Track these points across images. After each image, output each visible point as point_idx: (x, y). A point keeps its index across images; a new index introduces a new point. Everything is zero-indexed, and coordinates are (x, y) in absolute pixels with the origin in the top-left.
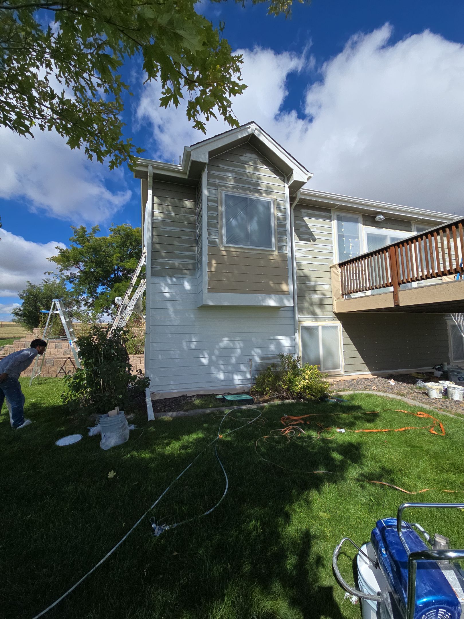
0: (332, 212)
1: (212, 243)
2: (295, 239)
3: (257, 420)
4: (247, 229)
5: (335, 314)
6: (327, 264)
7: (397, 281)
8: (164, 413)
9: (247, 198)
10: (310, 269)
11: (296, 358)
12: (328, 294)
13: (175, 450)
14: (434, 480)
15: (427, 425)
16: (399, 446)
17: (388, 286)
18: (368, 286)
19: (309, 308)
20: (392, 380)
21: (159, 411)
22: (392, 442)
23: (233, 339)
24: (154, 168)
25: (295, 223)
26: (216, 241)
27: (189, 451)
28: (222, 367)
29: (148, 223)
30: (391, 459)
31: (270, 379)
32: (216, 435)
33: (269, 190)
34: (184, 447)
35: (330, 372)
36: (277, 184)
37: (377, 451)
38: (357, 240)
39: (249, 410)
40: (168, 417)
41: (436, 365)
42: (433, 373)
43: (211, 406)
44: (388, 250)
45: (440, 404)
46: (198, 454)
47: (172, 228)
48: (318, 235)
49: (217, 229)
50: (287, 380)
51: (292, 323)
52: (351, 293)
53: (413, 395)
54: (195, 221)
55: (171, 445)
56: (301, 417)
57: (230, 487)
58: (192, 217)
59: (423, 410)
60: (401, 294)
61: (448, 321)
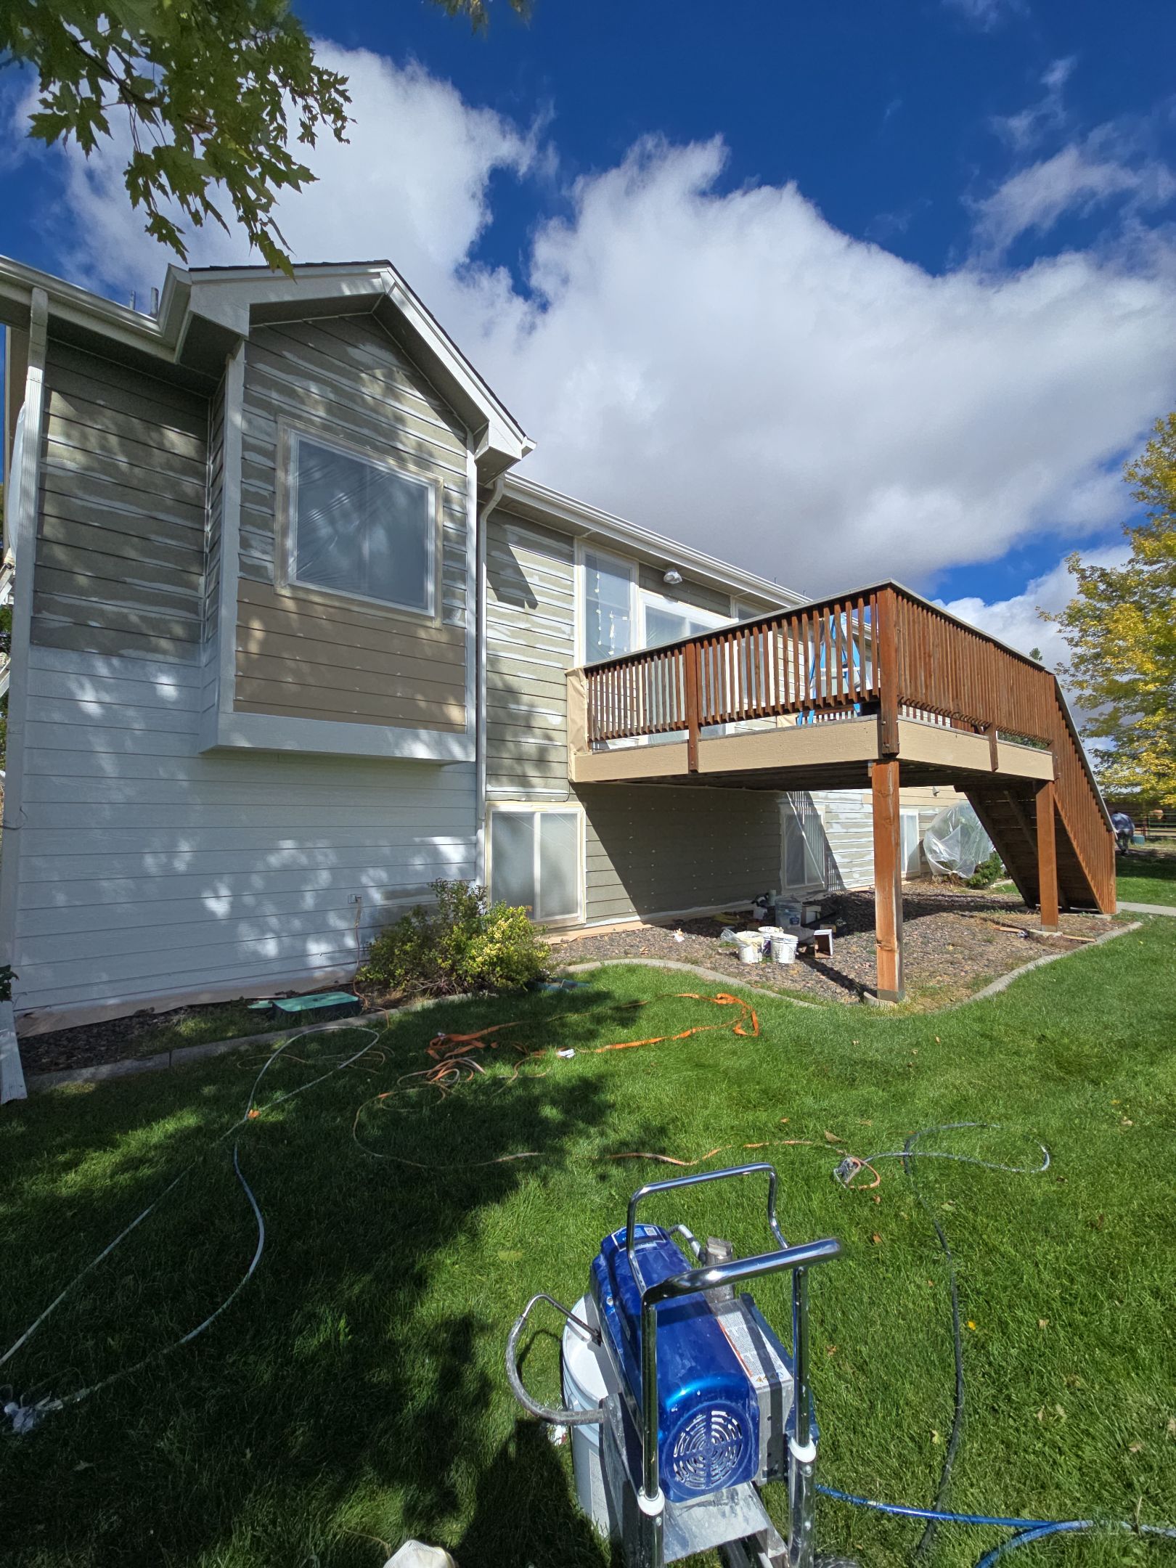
0: (575, 545)
1: (251, 571)
2: (488, 597)
3: (366, 1054)
4: (360, 549)
5: (573, 784)
6: (560, 666)
7: (695, 718)
8: (66, 1073)
9: (363, 466)
10: (519, 674)
11: (477, 892)
12: (559, 739)
13: (95, 1179)
14: (732, 1128)
15: (731, 1018)
16: (678, 1070)
17: (678, 729)
18: (642, 725)
19: (512, 768)
20: (679, 932)
21: (44, 1069)
22: (665, 1062)
23: (309, 845)
24: (52, 298)
25: (488, 555)
26: (266, 568)
27: (146, 1171)
28: (273, 921)
29: (25, 471)
30: (659, 1100)
31: (408, 947)
32: (240, 1113)
33: (426, 456)
34: (131, 1164)
35: (555, 922)
36: (448, 447)
37: (633, 1088)
38: (625, 618)
39: (344, 1033)
40: (79, 1083)
41: (758, 897)
42: (751, 912)
43: (230, 1034)
44: (683, 649)
45: (758, 975)
46: (177, 1176)
47: (118, 504)
48: (542, 594)
49: (269, 534)
50: (449, 945)
51: (471, 803)
52: (608, 738)
53: (713, 960)
54: (200, 497)
55: (84, 1166)
56: (478, 1035)
57: (269, 1248)
58: (189, 485)
59: (726, 989)
60: (701, 747)
61: (781, 806)
